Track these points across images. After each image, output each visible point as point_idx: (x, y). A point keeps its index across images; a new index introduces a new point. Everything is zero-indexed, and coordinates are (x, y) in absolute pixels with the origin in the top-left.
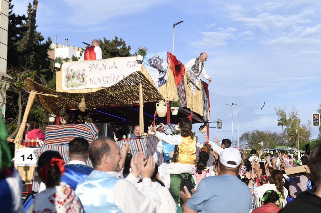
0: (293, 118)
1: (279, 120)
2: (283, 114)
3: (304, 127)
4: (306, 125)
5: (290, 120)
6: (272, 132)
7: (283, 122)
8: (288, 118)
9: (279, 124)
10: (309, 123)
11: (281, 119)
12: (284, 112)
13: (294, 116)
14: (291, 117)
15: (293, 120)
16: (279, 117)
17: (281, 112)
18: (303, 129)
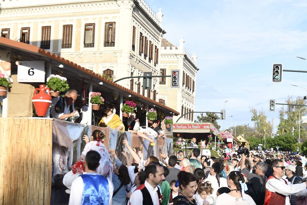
0: (261, 115)
1: (252, 117)
2: (254, 112)
3: (269, 122)
4: (270, 121)
5: (259, 116)
7: (255, 118)
8: (258, 115)
9: (252, 120)
10: (273, 120)
11: (254, 116)
12: (255, 110)
14: (260, 114)
15: (262, 116)
17: (253, 110)
18: (268, 123)
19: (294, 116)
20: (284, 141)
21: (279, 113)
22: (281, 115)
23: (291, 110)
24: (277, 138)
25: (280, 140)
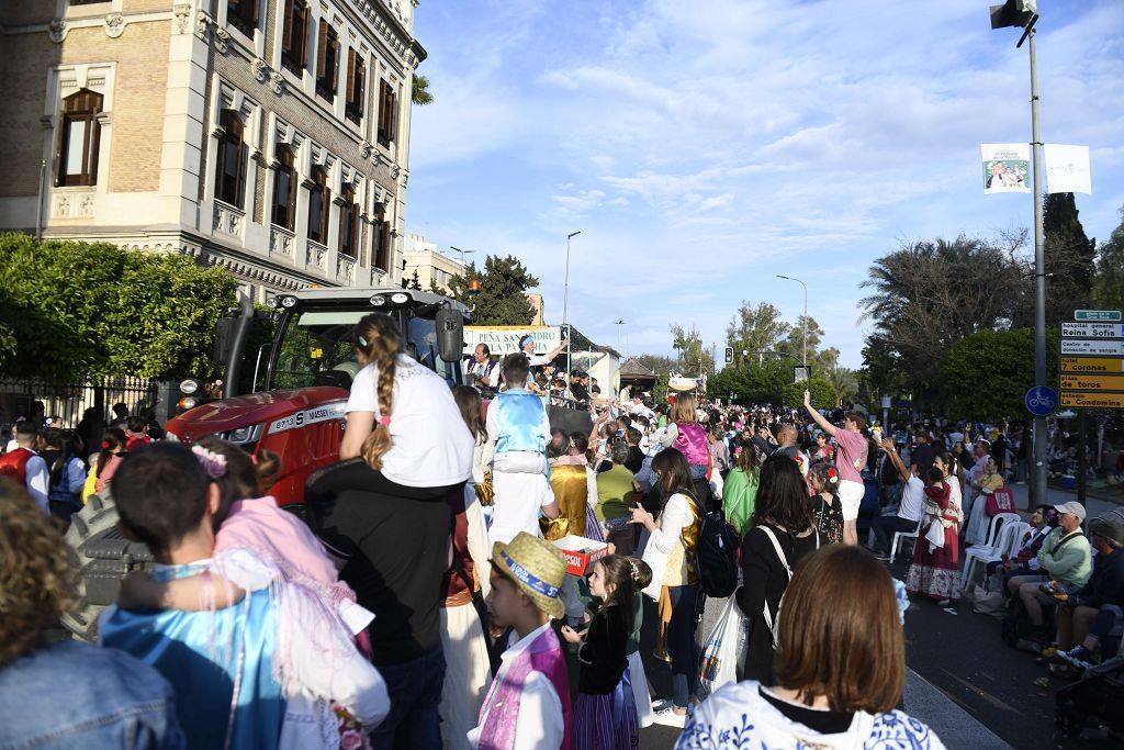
0: (692, 340)
1: (674, 341)
2: (679, 333)
3: (707, 352)
5: (689, 340)
6: (665, 358)
7: (679, 343)
8: (685, 339)
9: (675, 346)
11: (678, 341)
12: (681, 330)
13: (693, 336)
14: (691, 338)
16: (673, 337)
17: (678, 330)
19: (755, 339)
20: (743, 382)
21: (727, 334)
22: (731, 336)
23: (748, 328)
24: (729, 376)
25: (734, 380)
